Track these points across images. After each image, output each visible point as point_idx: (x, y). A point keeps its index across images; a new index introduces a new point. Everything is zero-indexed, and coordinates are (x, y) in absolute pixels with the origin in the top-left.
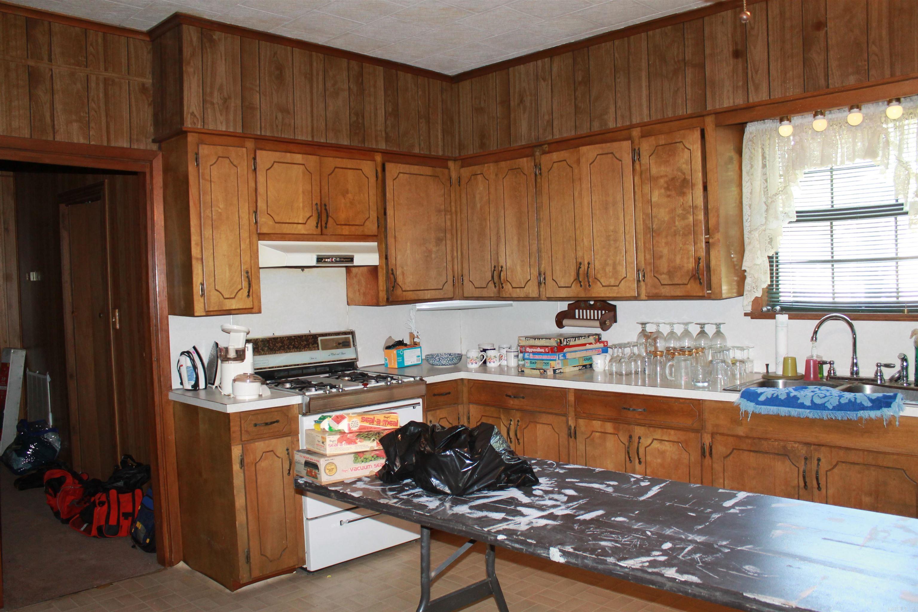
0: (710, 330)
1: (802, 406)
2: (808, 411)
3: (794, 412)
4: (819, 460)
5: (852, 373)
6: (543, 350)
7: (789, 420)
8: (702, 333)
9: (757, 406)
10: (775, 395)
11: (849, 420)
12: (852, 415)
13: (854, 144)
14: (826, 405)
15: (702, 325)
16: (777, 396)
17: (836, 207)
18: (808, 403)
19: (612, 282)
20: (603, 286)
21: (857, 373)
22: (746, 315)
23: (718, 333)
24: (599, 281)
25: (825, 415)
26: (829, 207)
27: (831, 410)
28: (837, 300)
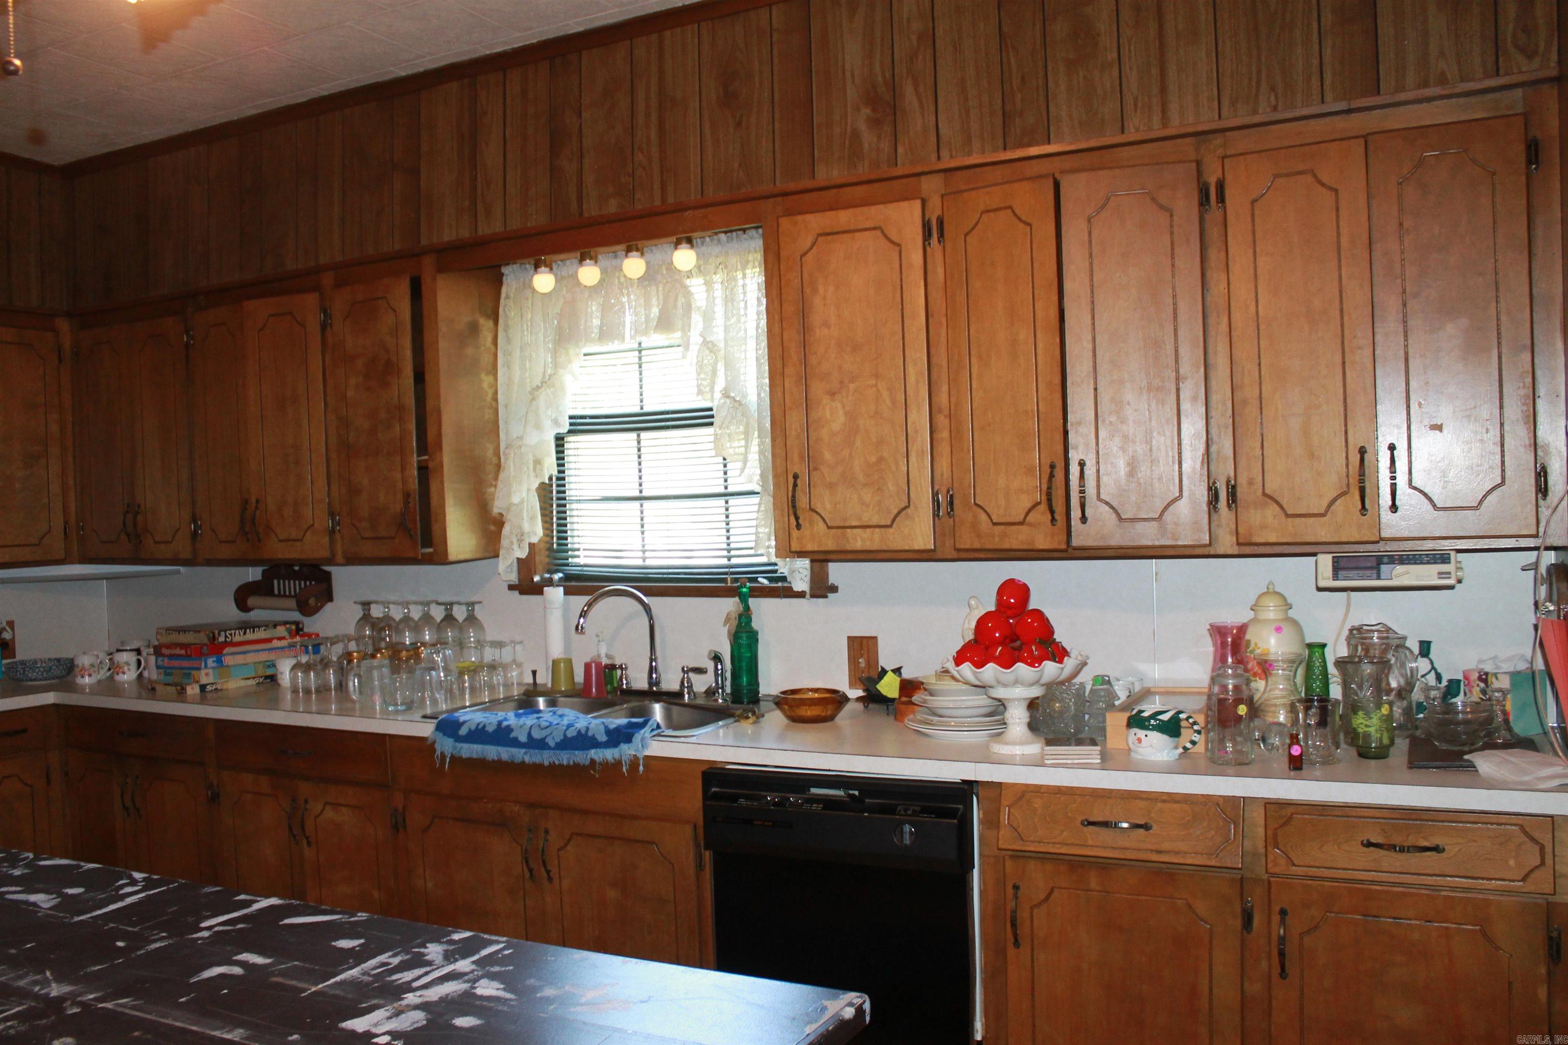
0: (460, 613)
1: (515, 743)
2: (523, 751)
3: (505, 753)
4: (547, 832)
5: (651, 684)
6: (183, 652)
7: (499, 766)
8: (449, 618)
9: (457, 744)
10: (480, 727)
11: (576, 766)
12: (581, 757)
13: (648, 306)
14: (546, 741)
15: (449, 606)
16: (484, 726)
17: (647, 409)
18: (523, 738)
19: (294, 534)
20: (280, 541)
21: (657, 683)
22: (511, 587)
23: (471, 619)
24: (274, 531)
25: (545, 758)
26: (637, 410)
27: (554, 749)
28: (649, 562)
